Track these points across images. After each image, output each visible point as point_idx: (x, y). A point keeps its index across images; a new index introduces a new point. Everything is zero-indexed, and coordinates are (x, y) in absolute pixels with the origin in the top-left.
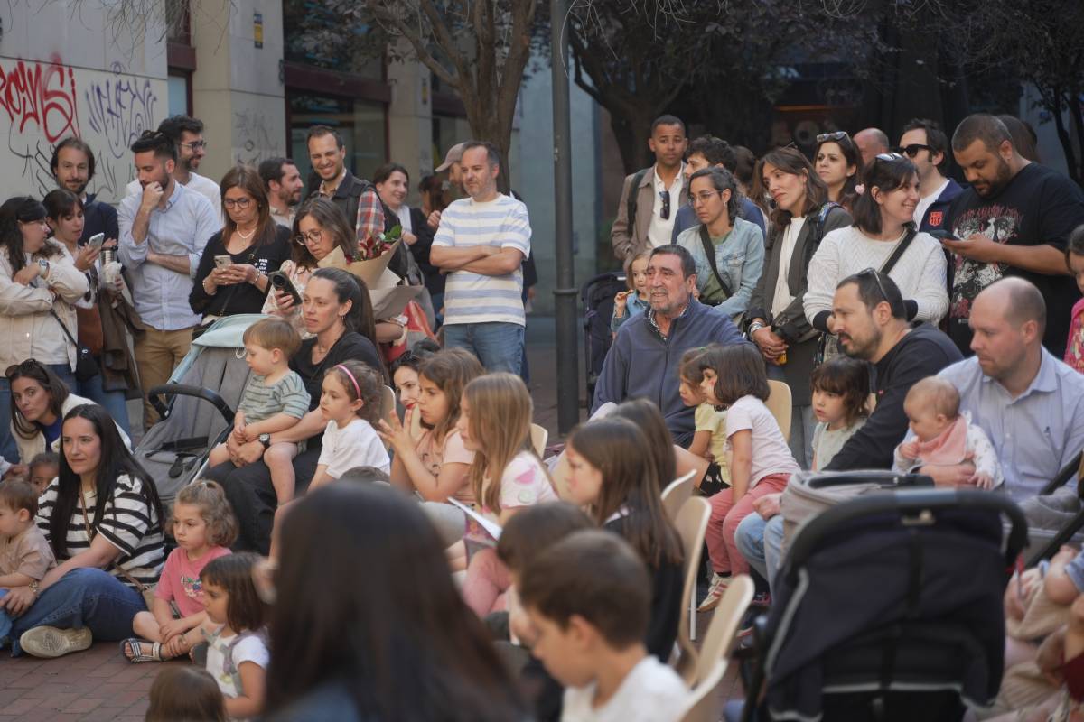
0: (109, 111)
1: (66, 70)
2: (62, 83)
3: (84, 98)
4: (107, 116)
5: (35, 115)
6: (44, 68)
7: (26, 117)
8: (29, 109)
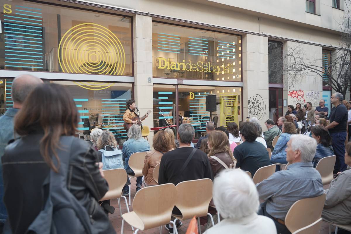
0: (310, 96)
1: (302, 91)
2: (301, 93)
3: (305, 94)
4: (309, 96)
5: (296, 97)
6: (298, 91)
7: (294, 97)
8: (295, 96)
